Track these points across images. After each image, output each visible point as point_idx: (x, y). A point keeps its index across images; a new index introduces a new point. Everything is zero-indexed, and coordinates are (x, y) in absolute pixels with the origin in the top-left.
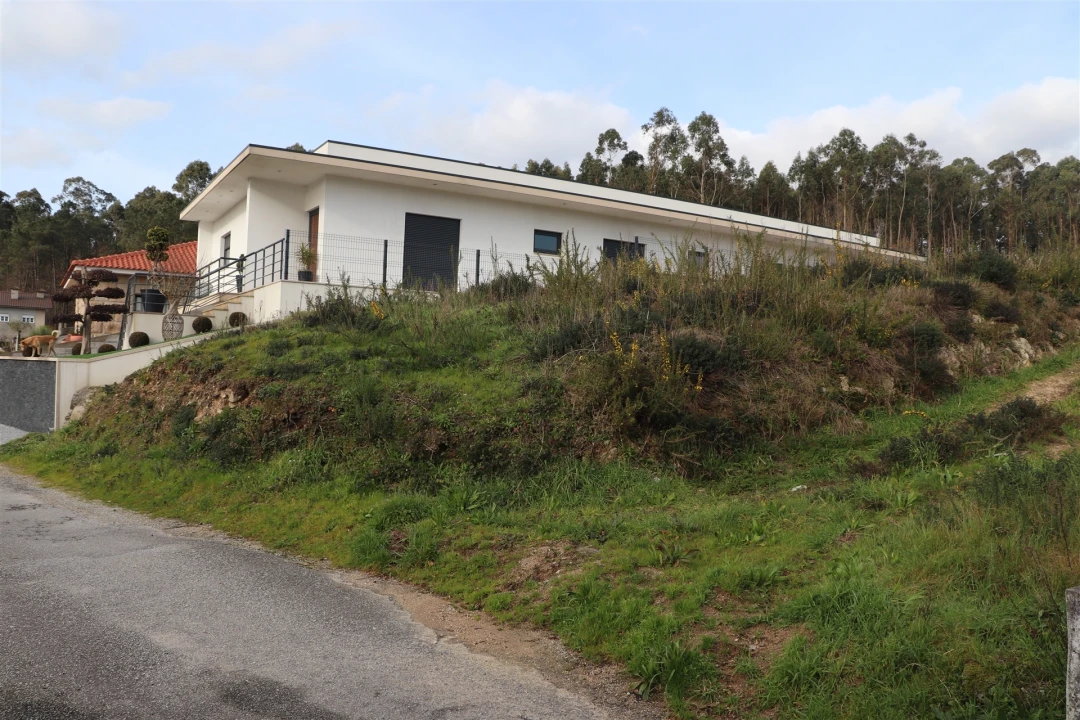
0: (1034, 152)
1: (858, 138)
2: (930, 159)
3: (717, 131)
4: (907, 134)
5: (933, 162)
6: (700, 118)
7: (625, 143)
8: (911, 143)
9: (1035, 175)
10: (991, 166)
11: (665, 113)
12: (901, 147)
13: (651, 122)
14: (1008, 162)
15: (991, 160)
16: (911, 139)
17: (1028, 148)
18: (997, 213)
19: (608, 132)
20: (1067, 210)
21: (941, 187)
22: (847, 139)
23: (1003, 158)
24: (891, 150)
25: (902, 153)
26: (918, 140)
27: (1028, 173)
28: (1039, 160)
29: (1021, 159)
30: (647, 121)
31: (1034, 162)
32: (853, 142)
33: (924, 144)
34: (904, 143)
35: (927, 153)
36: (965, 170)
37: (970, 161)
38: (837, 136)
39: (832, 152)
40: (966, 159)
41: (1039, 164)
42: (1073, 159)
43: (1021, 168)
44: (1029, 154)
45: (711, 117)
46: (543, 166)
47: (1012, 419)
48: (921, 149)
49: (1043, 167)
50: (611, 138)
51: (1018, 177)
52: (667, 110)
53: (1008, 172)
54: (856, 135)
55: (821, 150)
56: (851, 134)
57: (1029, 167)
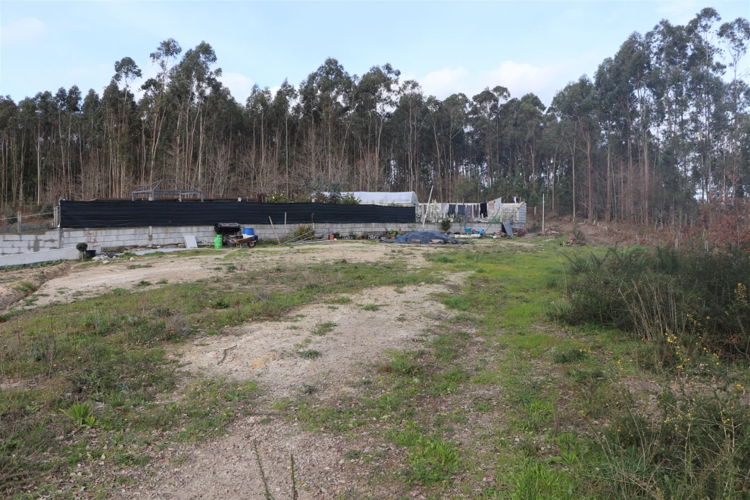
0: (505, 90)
1: (341, 66)
2: (413, 88)
3: (215, 59)
4: (384, 64)
5: (416, 91)
6: (200, 47)
7: (140, 71)
8: (389, 72)
9: (505, 107)
10: (475, 98)
11: (172, 44)
12: (383, 75)
13: (159, 51)
14: (486, 96)
15: (476, 94)
16: (388, 67)
17: (501, 86)
19: (123, 60)
22: (332, 67)
23: (483, 92)
24: (377, 80)
27: (501, 105)
28: (509, 95)
29: (495, 94)
30: (155, 51)
31: (505, 96)
32: (337, 69)
33: (398, 73)
34: (385, 71)
36: (456, 101)
38: (324, 64)
39: (320, 79)
40: (461, 94)
41: (509, 99)
42: (532, 94)
43: (496, 100)
44: (501, 90)
45: (209, 46)
49: (513, 101)
50: (126, 66)
51: (494, 107)
52: (172, 41)
53: (488, 106)
54: (339, 64)
55: (312, 77)
56: (336, 62)
57: (502, 101)
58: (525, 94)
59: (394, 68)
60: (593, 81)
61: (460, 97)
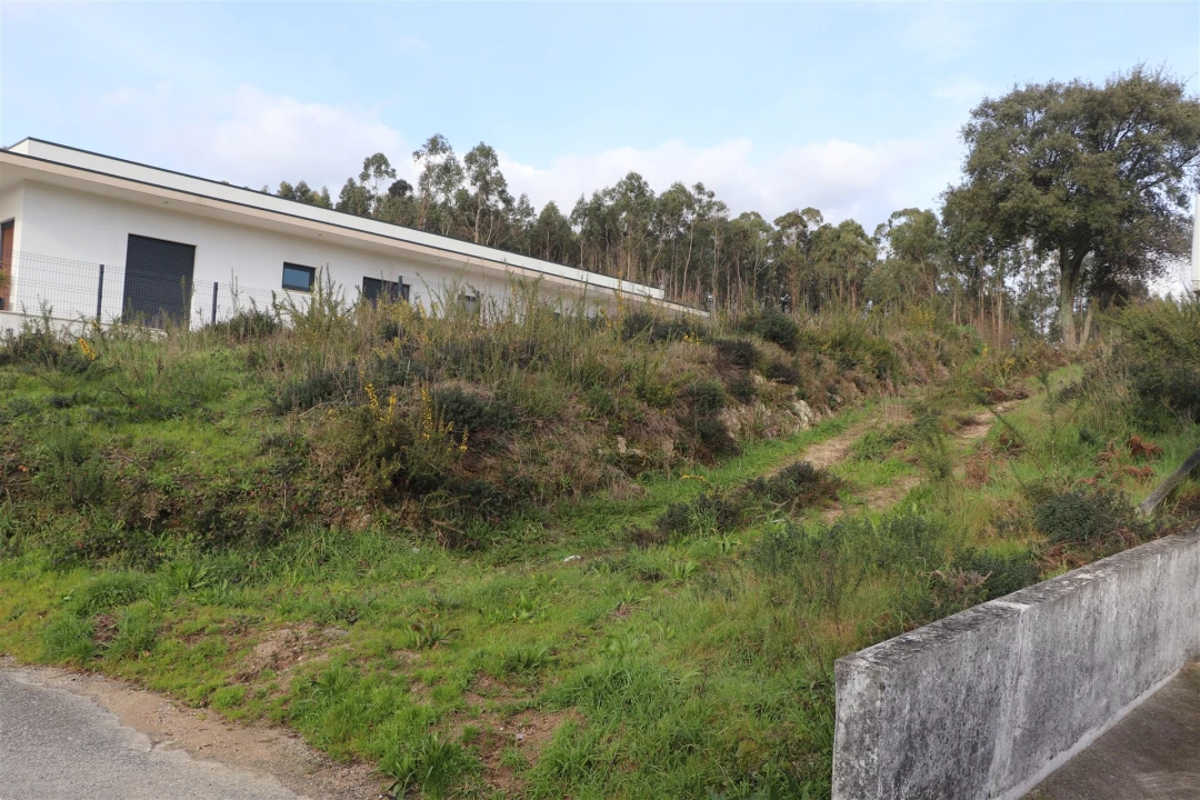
0: (818, 212)
1: (645, 183)
2: (718, 210)
3: (496, 164)
4: (695, 183)
5: (721, 214)
6: (478, 149)
7: (394, 171)
8: (700, 193)
9: (818, 235)
10: (777, 222)
11: (440, 140)
12: (689, 196)
13: (423, 149)
14: (793, 219)
15: (778, 216)
16: (699, 188)
17: (812, 207)
18: (782, 270)
19: (375, 156)
20: (846, 272)
21: (728, 241)
22: (634, 184)
23: (789, 215)
24: (678, 199)
25: (690, 202)
26: (707, 190)
27: (812, 233)
28: (822, 220)
29: (805, 218)
30: (418, 148)
31: (818, 222)
32: (640, 187)
33: (712, 195)
34: (693, 192)
35: (715, 204)
36: (751, 223)
37: (757, 215)
38: (624, 179)
39: (618, 196)
40: (754, 213)
41: (822, 224)
42: (853, 222)
43: (805, 226)
44: (813, 213)
45: (490, 149)
46: (298, 188)
47: (791, 485)
48: (709, 199)
49: (825, 227)
50: (378, 163)
51: (802, 235)
52: (441, 137)
53: (793, 231)
54: (643, 180)
55: (608, 193)
56: (638, 178)
57: (812, 227)
58: (844, 220)
59: (707, 188)
60: (940, 218)
61: (753, 217)
